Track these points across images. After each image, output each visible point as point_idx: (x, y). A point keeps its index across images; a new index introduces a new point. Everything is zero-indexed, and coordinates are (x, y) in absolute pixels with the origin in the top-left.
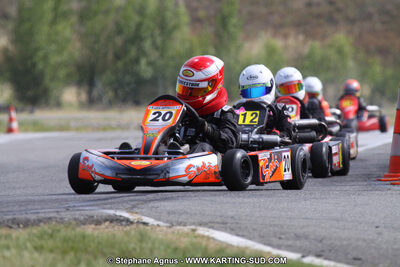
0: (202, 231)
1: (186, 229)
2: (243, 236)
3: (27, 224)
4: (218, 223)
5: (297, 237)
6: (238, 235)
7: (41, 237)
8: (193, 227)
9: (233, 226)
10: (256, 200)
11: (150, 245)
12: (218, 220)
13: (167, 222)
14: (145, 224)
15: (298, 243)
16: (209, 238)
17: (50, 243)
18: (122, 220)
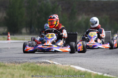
0: (72, 66)
1: (67, 65)
2: (84, 68)
3: (19, 63)
5: (101, 69)
7: (25, 66)
8: (69, 65)
9: (81, 65)
10: (86, 58)
12: (76, 63)
13: (61, 63)
14: (54, 64)
15: (101, 70)
16: (74, 68)
17: (27, 68)
18: (48, 63)
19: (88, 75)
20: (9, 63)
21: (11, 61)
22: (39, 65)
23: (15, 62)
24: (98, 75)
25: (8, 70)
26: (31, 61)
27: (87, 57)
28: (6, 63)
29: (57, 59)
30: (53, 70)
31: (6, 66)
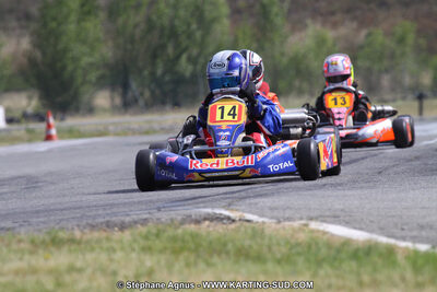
0: (314, 225)
1: (296, 224)
2: (361, 229)
3: (123, 227)
4: (328, 216)
5: (422, 227)
6: (355, 228)
7: (146, 238)
8: (303, 222)
9: (347, 219)
10: (359, 192)
11: (266, 241)
12: (328, 213)
13: (272, 218)
14: (248, 221)
15: (424, 233)
16: (325, 233)
17: (158, 244)
18: (222, 219)
19: (380, 255)
20: (86, 231)
21: (90, 222)
22: (192, 227)
23: (108, 226)
24: (416, 252)
25: (90, 257)
26: (164, 216)
27: (362, 188)
28: (73, 229)
29: (253, 201)
30: (250, 246)
31: (79, 243)
